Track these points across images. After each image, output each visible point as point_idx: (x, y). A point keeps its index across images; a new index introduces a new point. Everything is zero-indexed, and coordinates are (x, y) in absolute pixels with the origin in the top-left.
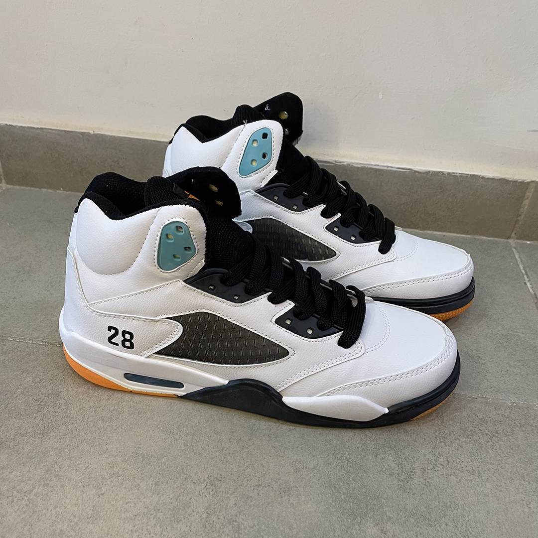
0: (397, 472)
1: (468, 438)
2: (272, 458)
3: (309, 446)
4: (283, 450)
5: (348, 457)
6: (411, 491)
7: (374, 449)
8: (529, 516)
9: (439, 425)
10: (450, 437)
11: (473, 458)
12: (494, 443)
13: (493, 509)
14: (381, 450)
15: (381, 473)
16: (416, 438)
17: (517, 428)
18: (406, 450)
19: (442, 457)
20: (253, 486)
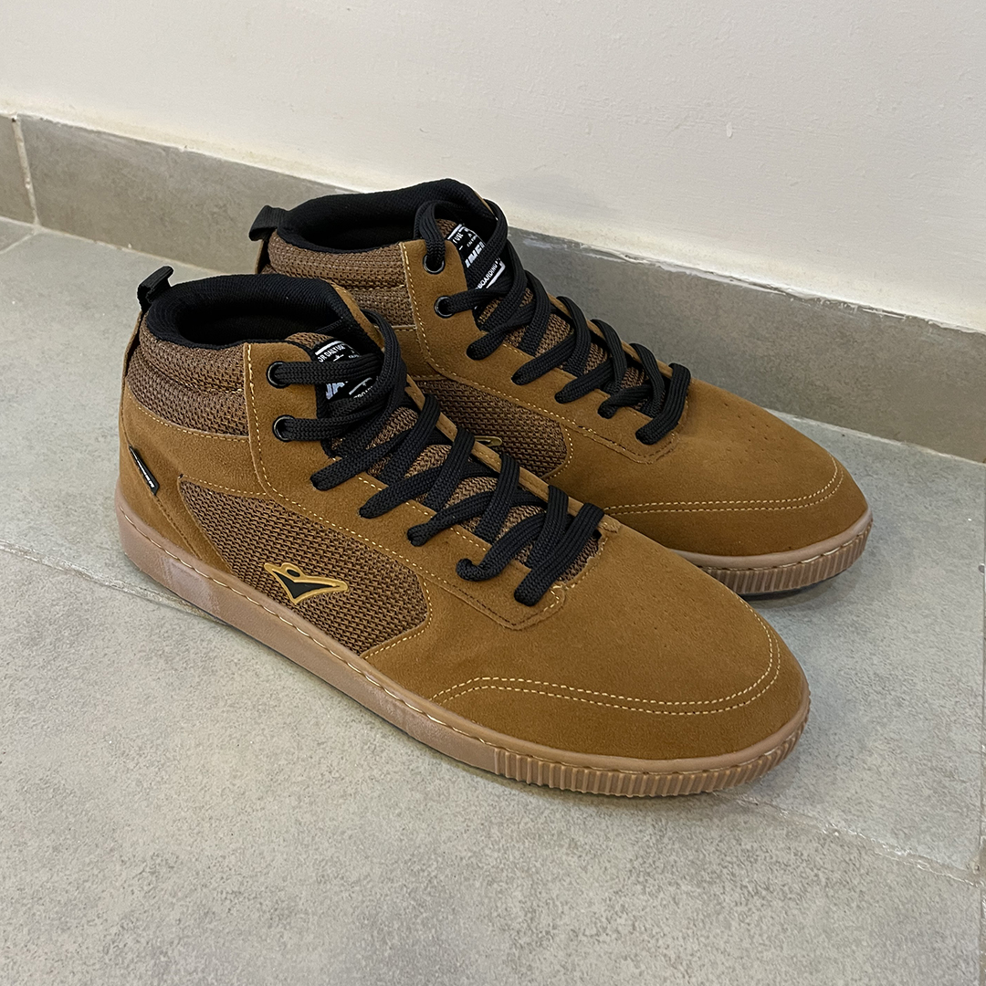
0: (518, 926)
1: (698, 886)
2: (285, 844)
3: (366, 835)
5: (433, 874)
6: (529, 973)
7: (493, 867)
9: (649, 847)
10: (660, 877)
11: (690, 932)
12: (750, 909)
14: (504, 874)
15: (486, 921)
16: (588, 863)
17: (817, 888)
18: (558, 884)
19: (625, 916)
20: (227, 893)
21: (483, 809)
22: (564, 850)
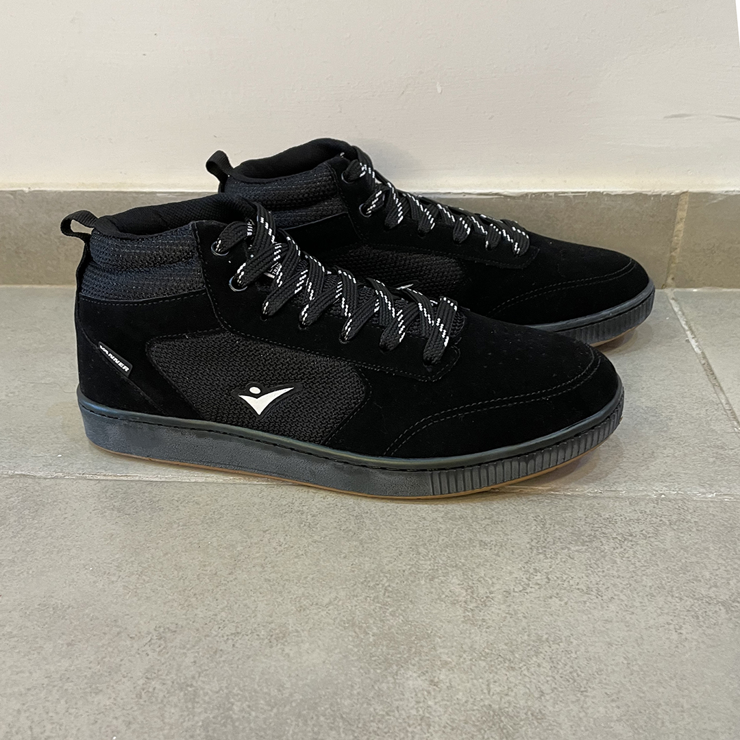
0: (464, 599)
2: (262, 595)
3: (325, 575)
4: (282, 583)
5: (386, 585)
6: (484, 624)
7: (429, 570)
8: (679, 645)
9: (537, 532)
10: (554, 546)
11: (589, 572)
12: (625, 550)
13: (619, 640)
14: (440, 572)
15: (438, 602)
16: (499, 552)
17: (665, 527)
18: (482, 568)
19: (539, 574)
20: (227, 635)
21: (407, 539)
22: (477, 548)
